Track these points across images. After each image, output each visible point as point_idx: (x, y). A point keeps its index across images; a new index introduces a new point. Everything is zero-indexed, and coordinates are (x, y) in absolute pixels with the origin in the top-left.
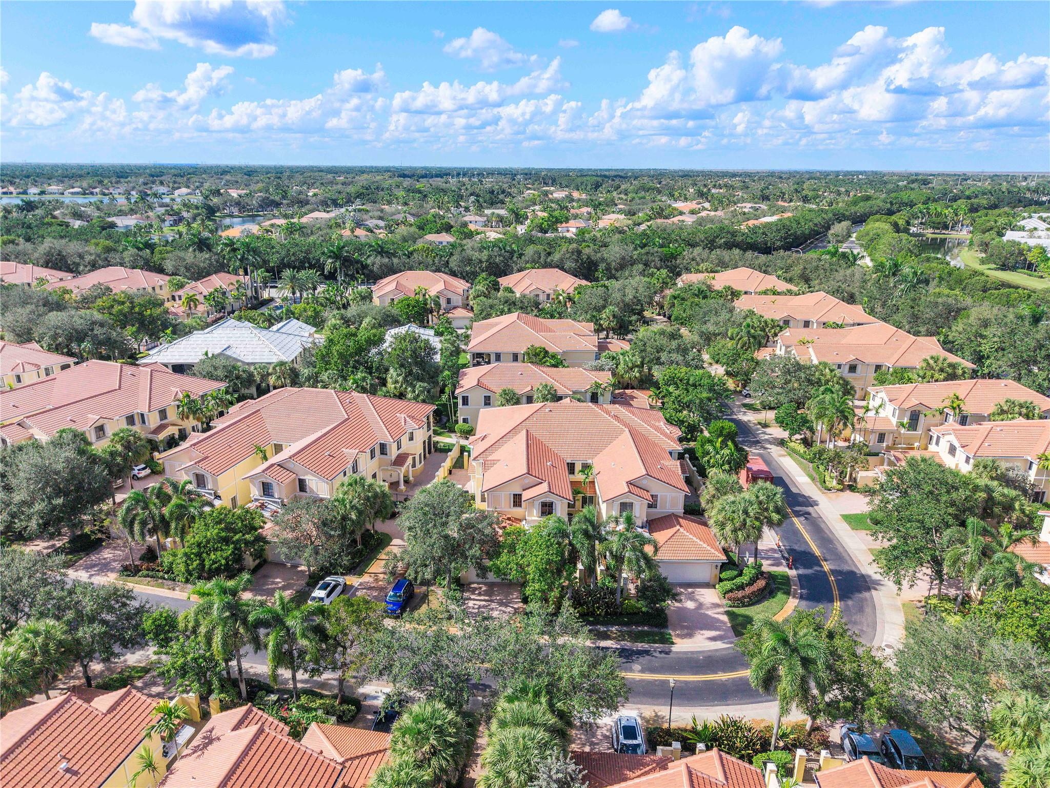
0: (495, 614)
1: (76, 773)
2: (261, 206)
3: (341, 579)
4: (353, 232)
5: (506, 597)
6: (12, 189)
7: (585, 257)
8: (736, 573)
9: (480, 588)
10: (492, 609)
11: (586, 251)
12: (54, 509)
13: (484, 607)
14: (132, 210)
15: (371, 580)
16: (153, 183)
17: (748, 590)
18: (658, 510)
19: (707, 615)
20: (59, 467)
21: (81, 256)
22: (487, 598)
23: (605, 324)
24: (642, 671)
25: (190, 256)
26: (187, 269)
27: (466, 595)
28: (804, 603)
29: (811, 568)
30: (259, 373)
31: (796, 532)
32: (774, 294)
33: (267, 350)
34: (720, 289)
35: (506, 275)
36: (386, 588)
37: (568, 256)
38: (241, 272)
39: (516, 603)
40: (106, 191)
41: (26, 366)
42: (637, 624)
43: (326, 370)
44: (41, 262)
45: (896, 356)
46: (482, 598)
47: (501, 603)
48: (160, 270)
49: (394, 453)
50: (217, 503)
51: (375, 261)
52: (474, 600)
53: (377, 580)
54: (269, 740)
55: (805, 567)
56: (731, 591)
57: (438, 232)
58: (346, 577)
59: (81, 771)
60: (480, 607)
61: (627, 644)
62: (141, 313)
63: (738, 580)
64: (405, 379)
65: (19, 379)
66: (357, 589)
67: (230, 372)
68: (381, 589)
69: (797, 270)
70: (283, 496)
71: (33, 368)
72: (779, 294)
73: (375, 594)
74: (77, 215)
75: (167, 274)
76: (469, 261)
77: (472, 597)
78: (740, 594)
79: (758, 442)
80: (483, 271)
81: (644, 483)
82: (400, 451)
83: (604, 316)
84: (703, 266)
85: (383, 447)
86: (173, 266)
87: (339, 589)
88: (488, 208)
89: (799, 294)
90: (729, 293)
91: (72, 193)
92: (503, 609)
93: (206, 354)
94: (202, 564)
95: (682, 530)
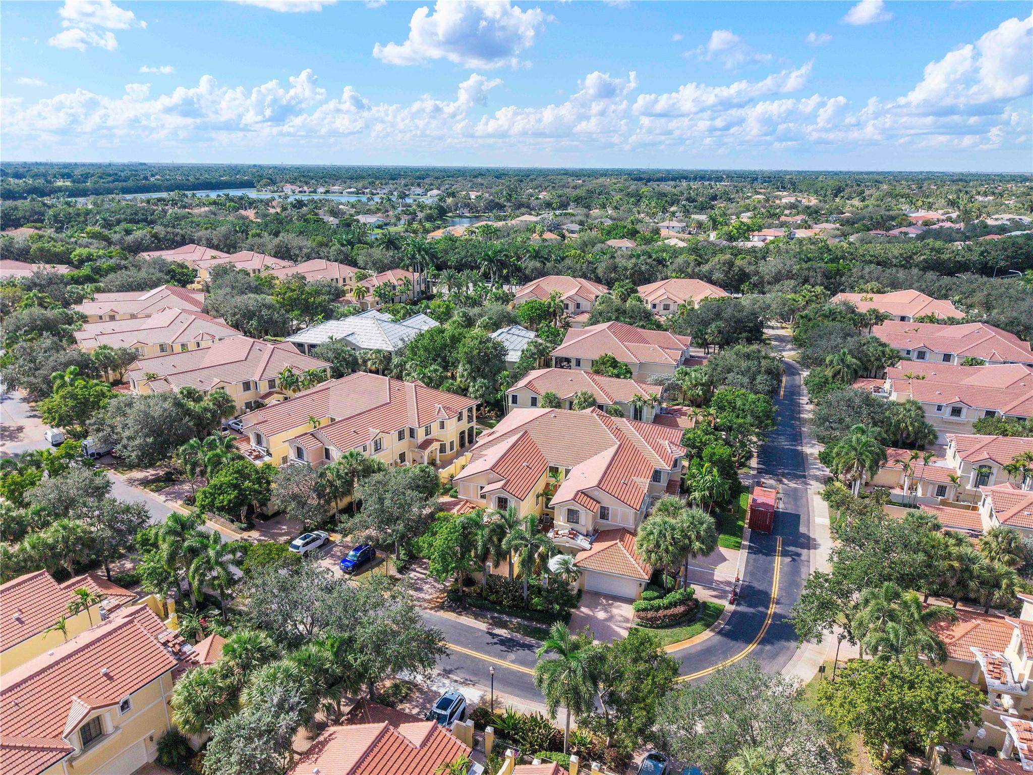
0: (426, 587)
1: (22, 622)
2: (487, 208)
3: (324, 535)
4: (541, 236)
6: (305, 188)
7: (736, 269)
8: (656, 594)
10: (426, 583)
11: (738, 262)
12: (147, 445)
14: (378, 209)
16: (412, 185)
17: (661, 613)
18: (609, 522)
19: (611, 628)
20: (156, 415)
21: (300, 249)
22: (428, 573)
23: (709, 338)
24: (513, 662)
25: (378, 253)
26: (374, 264)
27: (413, 566)
28: (718, 637)
29: (754, 607)
30: (362, 357)
31: (769, 571)
32: (932, 322)
33: (381, 339)
34: (865, 312)
35: (649, 283)
37: (718, 267)
38: (411, 269)
40: (375, 191)
41: (205, 335)
42: (538, 621)
43: (412, 360)
44: (273, 252)
45: (1015, 403)
46: (425, 572)
47: (436, 579)
48: (353, 263)
49: (421, 436)
50: (267, 459)
51: (530, 265)
52: (418, 572)
54: (135, 628)
55: (750, 606)
56: (645, 610)
57: (622, 237)
58: (330, 534)
59: (27, 622)
61: (518, 636)
62: (306, 300)
63: (656, 602)
64: (470, 374)
65: (198, 345)
67: (339, 354)
69: (979, 297)
70: (310, 460)
71: (209, 338)
72: (938, 322)
74: (334, 213)
75: (359, 268)
76: (615, 268)
77: (417, 569)
78: (650, 614)
79: (804, 477)
80: (627, 278)
81: (597, 494)
82: (428, 437)
83: (709, 331)
84: (869, 286)
85: (412, 431)
86: (364, 261)
87: (319, 543)
88: (696, 213)
89: (963, 323)
90: (873, 317)
91: (349, 193)
93: (332, 338)
94: (213, 501)
95: (619, 544)
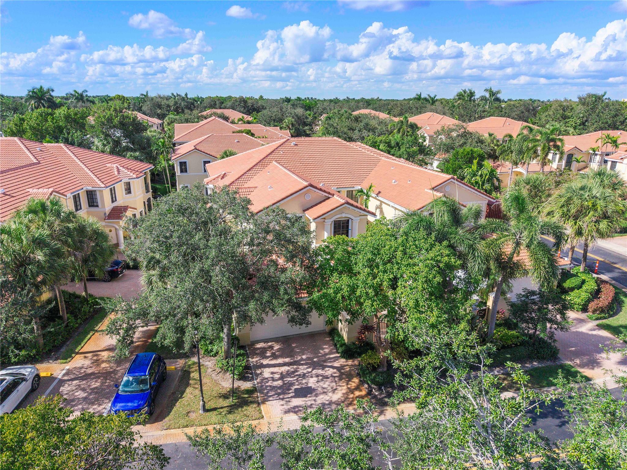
3: (27, 371)
5: (316, 353)
9: (271, 347)
10: (304, 376)
13: (289, 374)
15: (87, 362)
19: (582, 333)
22: (287, 360)
27: (254, 360)
36: (115, 372)
39: (336, 359)
46: (280, 361)
47: (314, 365)
49: (108, 206)
52: (269, 366)
53: (97, 362)
58: (38, 366)
60: (282, 377)
66: (62, 382)
68: (106, 375)
73: (95, 384)
77: (265, 362)
85: (91, 196)
92: (320, 372)
